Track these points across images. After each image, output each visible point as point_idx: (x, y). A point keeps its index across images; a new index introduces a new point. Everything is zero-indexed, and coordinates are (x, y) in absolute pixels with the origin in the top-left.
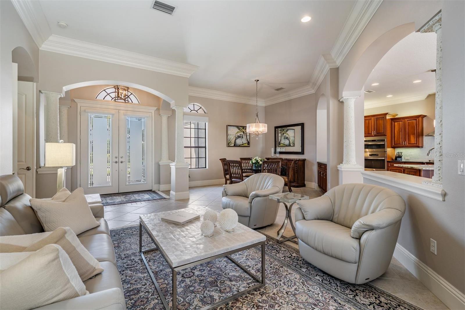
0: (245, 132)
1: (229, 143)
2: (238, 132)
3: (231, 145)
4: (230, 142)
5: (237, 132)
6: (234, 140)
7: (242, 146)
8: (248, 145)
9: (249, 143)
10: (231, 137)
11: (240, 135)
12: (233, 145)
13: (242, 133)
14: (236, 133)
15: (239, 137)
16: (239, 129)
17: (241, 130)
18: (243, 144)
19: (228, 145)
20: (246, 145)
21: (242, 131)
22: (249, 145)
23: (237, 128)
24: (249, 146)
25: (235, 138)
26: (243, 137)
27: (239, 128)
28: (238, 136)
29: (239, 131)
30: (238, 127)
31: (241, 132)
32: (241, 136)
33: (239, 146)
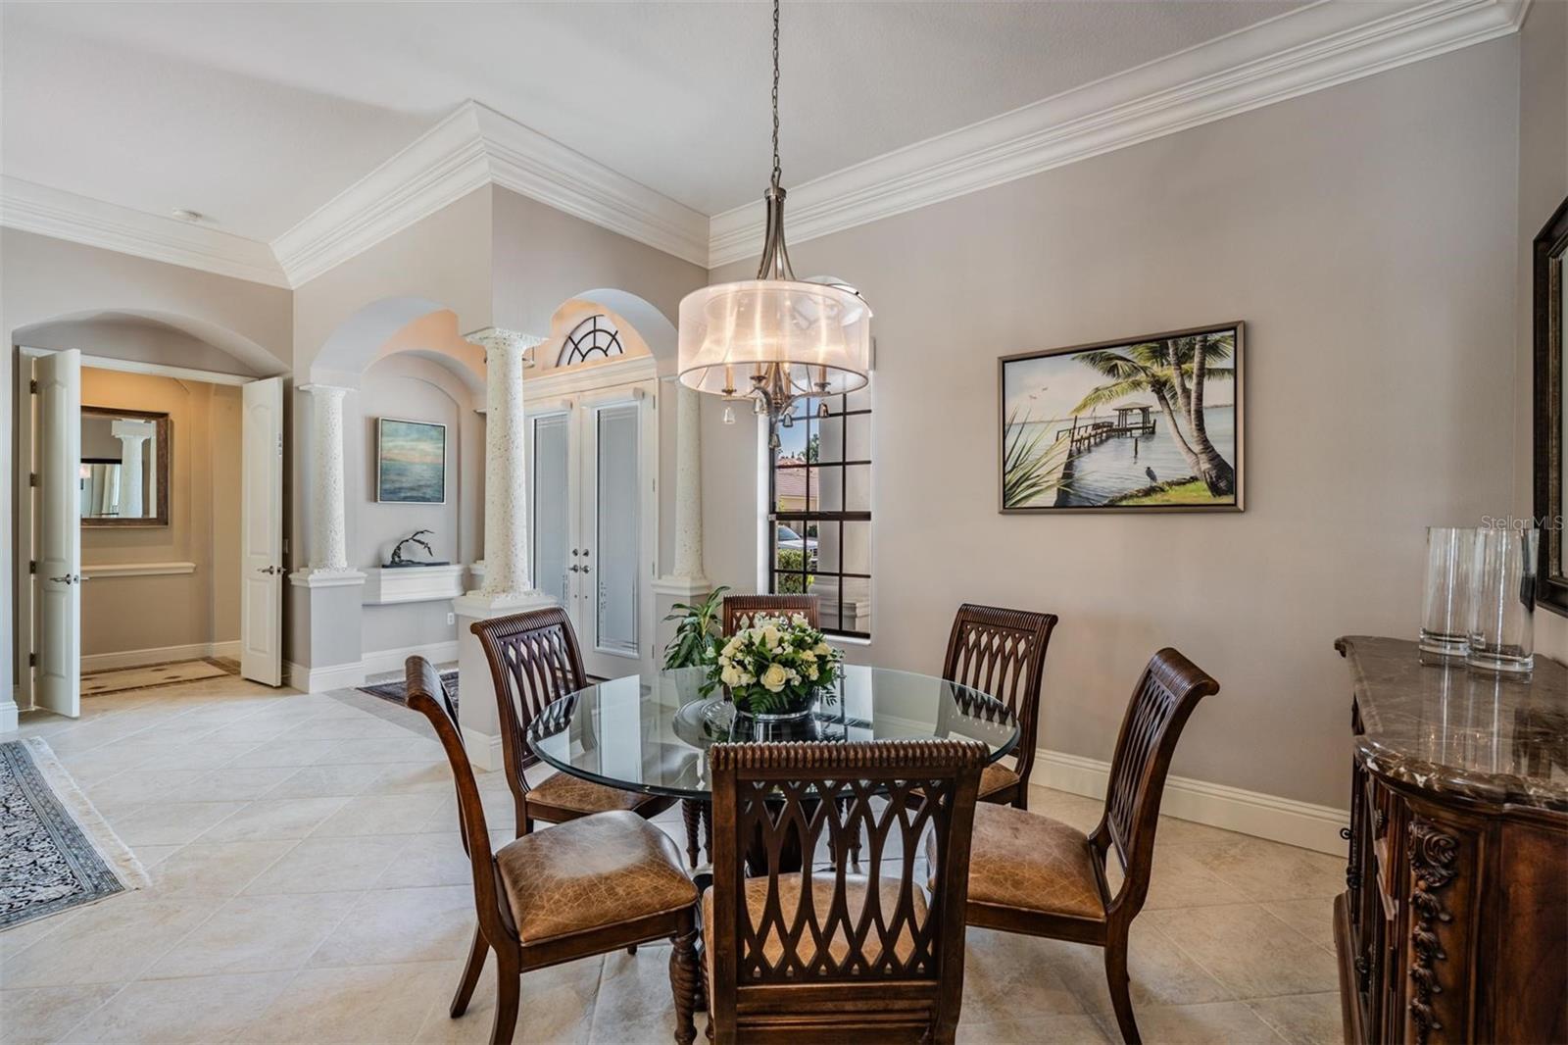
0: (1176, 382)
1: (1017, 484)
2: (1097, 395)
3: (1030, 503)
4: (1025, 478)
5: (1089, 391)
6: (1064, 458)
7: (1147, 501)
8: (1214, 488)
9: (1223, 478)
10: (1028, 437)
11: (1124, 412)
12: (1049, 498)
13: (1147, 397)
14: (1084, 406)
15: (1107, 432)
16: (1112, 370)
17: (1136, 369)
18: (1148, 492)
19: (1010, 502)
20: (1200, 493)
21: (1141, 376)
22: (1228, 499)
23: (1093, 360)
24: (1232, 509)
25: (1066, 445)
26: (1149, 431)
27: (1110, 358)
28: (1096, 426)
29: (1109, 381)
30: (1098, 354)
31: (1137, 385)
32: (1135, 419)
33: (1113, 506)
